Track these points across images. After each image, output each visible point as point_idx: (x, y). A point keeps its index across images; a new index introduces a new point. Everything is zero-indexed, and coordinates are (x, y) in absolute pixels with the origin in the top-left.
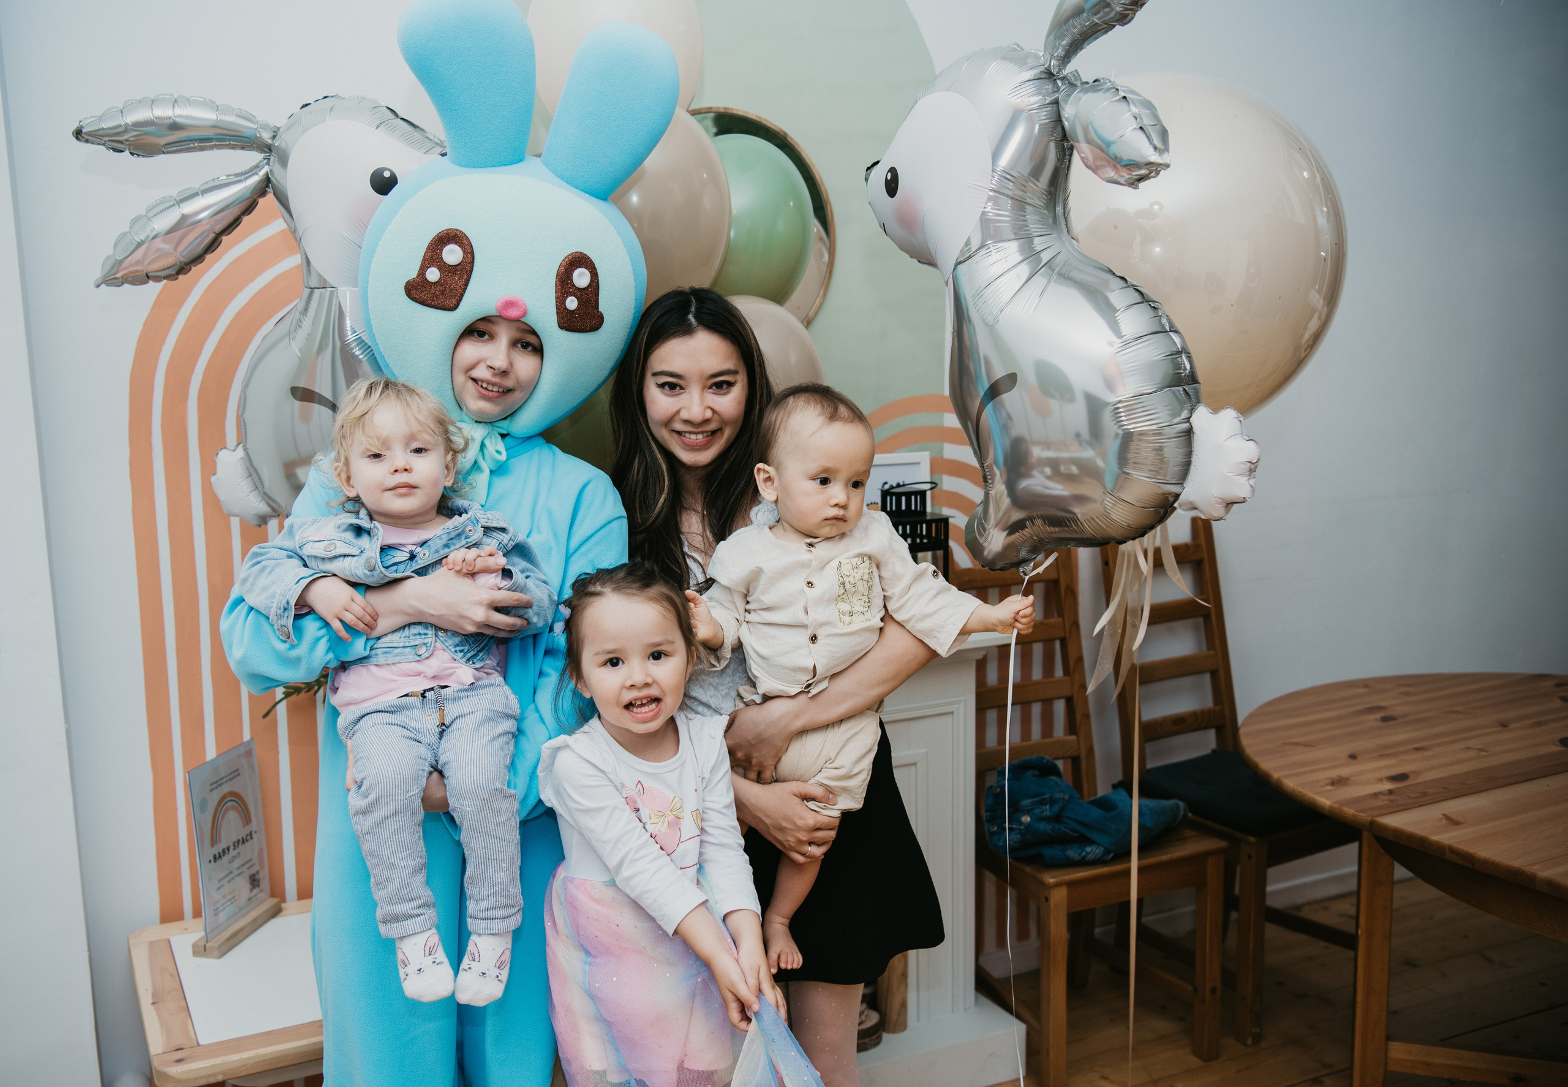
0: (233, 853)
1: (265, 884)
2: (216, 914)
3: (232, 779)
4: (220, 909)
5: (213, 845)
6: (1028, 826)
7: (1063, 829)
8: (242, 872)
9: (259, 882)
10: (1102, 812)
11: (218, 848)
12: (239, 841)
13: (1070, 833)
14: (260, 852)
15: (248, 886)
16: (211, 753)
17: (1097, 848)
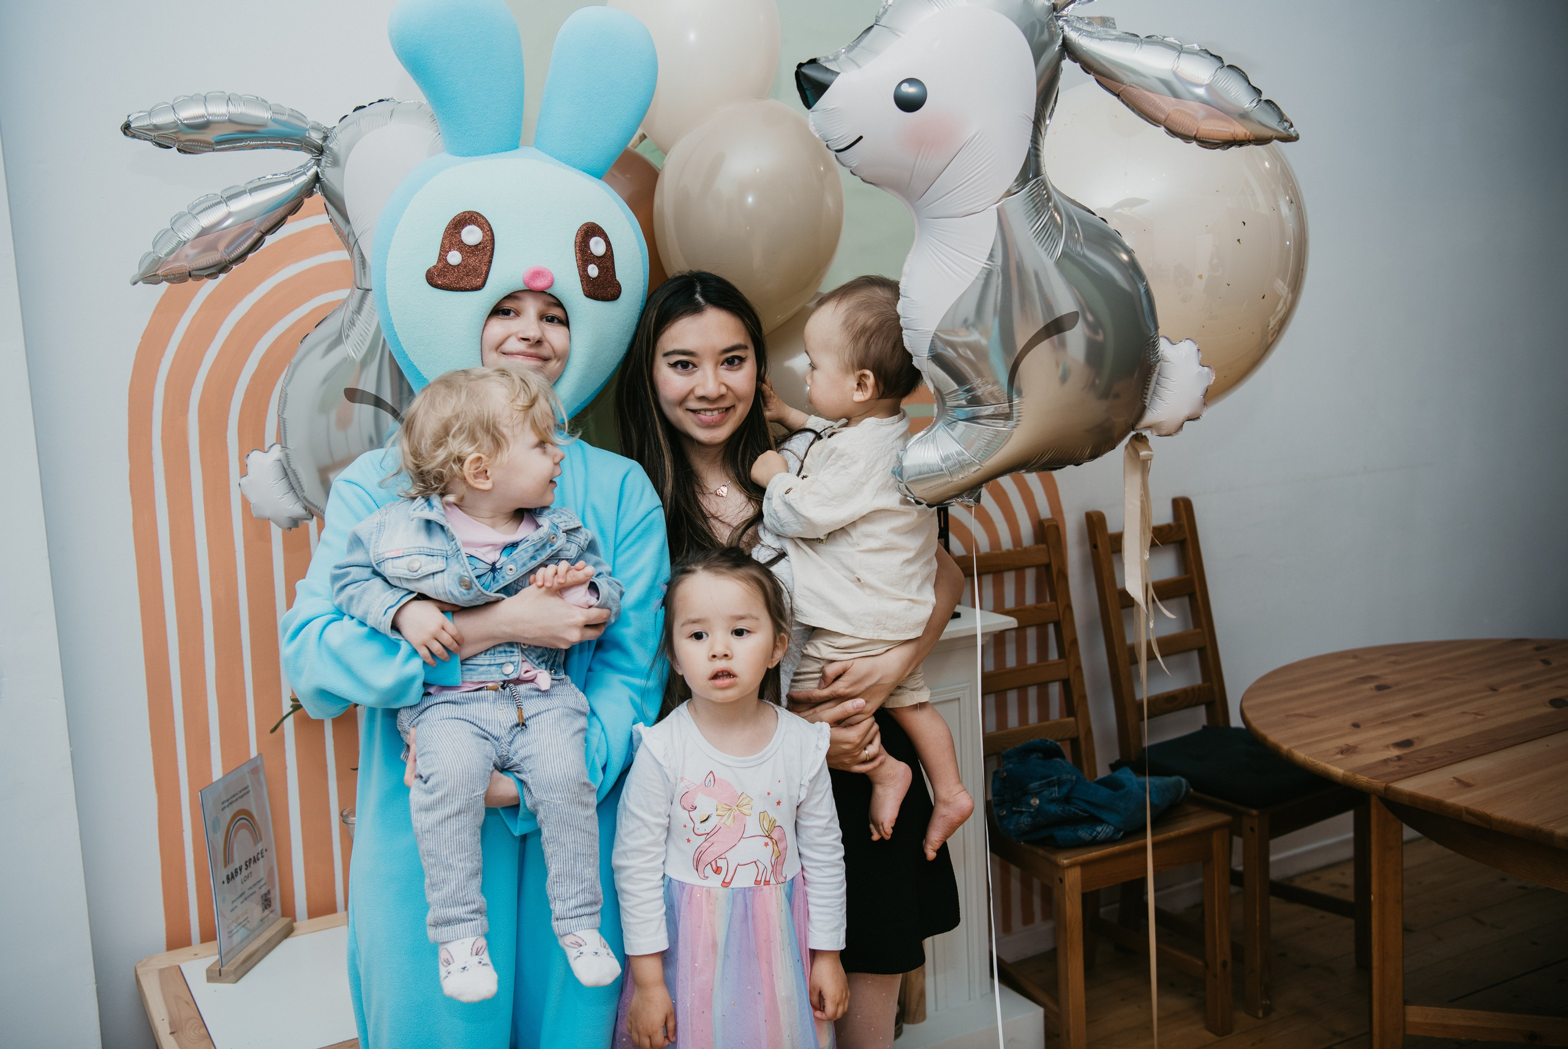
0: (245, 873)
1: (277, 904)
2: (230, 937)
3: (242, 797)
4: (233, 932)
5: (226, 866)
6: (1038, 809)
7: (1073, 809)
8: (255, 892)
9: (270, 901)
10: (1109, 791)
11: (231, 869)
12: (250, 859)
13: (1080, 813)
14: (271, 872)
15: (259, 908)
16: (217, 773)
17: (1108, 827)
